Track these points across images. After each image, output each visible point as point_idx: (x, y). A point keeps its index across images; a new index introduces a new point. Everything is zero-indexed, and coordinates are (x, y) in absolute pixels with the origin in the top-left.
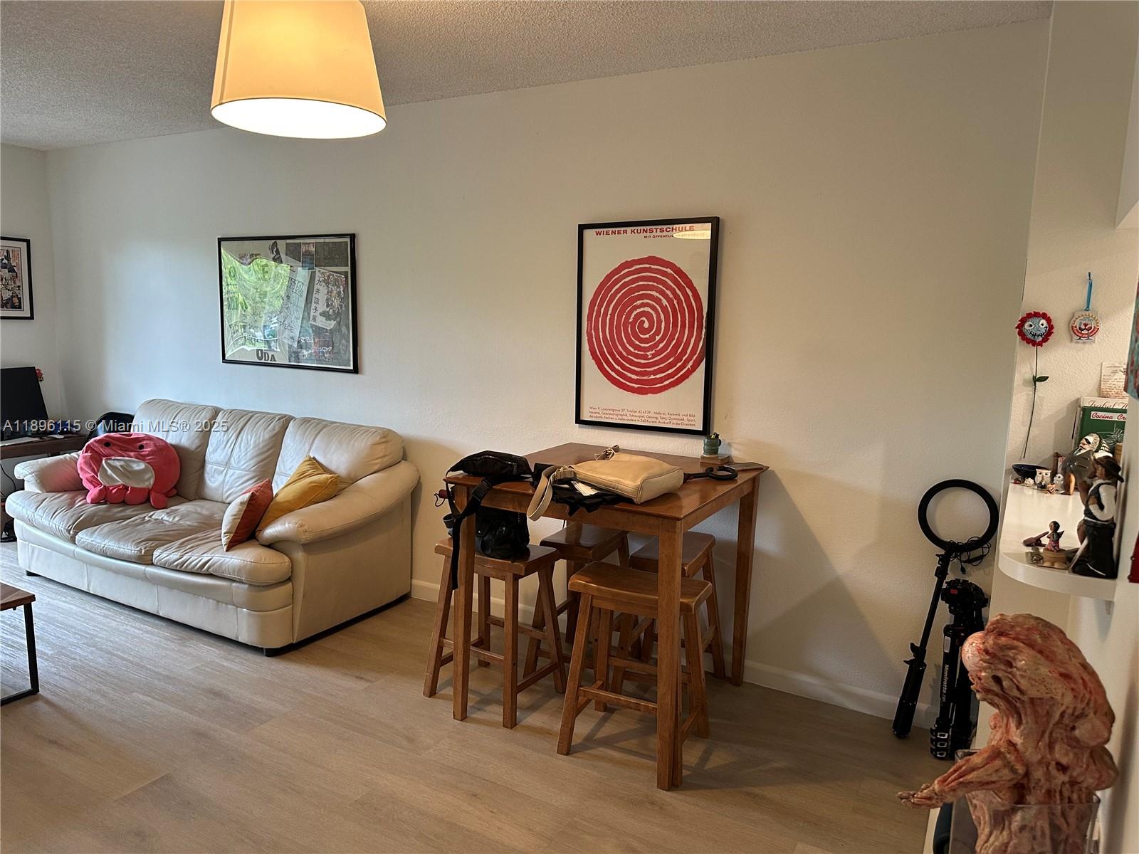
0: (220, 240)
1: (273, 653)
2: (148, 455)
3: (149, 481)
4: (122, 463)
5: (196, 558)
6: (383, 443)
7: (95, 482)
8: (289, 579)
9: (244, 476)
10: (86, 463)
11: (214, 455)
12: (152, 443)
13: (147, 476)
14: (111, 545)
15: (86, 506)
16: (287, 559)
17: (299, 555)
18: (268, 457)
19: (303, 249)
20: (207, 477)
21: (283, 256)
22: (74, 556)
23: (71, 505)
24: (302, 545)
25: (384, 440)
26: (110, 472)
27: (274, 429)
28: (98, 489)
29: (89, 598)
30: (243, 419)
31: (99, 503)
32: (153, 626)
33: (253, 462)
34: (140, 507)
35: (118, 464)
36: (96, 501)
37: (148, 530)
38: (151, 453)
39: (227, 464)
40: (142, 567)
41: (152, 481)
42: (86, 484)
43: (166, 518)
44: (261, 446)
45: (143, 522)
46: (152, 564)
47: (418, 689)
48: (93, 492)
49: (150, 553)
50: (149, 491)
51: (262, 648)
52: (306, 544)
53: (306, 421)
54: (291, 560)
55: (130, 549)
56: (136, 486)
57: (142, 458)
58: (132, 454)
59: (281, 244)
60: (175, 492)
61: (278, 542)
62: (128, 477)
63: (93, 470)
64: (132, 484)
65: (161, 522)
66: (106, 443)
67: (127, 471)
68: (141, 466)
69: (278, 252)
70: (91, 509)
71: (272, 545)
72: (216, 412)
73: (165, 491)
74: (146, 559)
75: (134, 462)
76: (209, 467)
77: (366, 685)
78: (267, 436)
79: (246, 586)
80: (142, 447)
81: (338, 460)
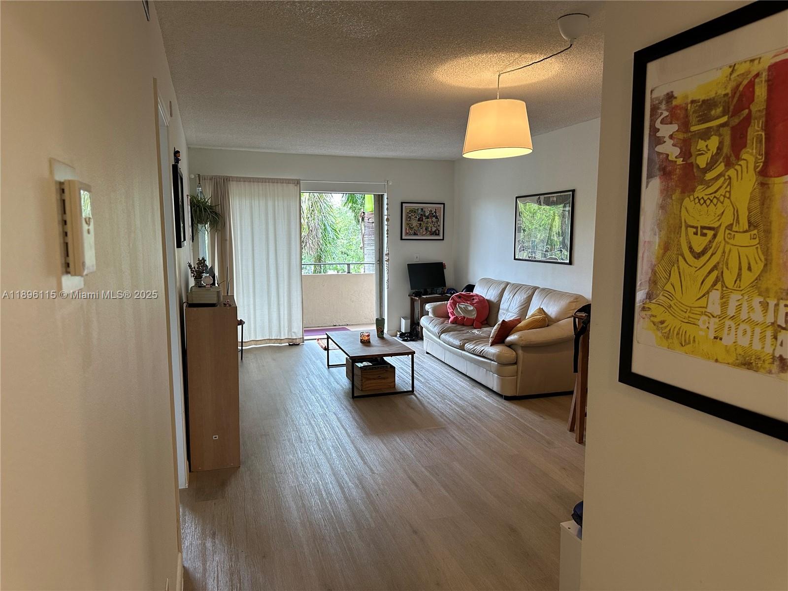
0: (517, 198)
1: (507, 398)
2: (475, 303)
3: (474, 316)
4: (464, 306)
5: (479, 348)
6: (575, 302)
7: (453, 314)
8: (516, 363)
9: (514, 316)
10: (450, 305)
11: (503, 305)
12: (477, 298)
13: (473, 313)
14: (451, 340)
15: (448, 324)
16: (514, 353)
17: (520, 352)
18: (524, 307)
19: (551, 199)
20: (499, 316)
21: (542, 203)
22: (439, 344)
23: (443, 323)
24: (521, 347)
25: (575, 300)
26: (459, 310)
27: (529, 293)
28: (454, 317)
29: (444, 365)
30: (517, 288)
31: (453, 324)
32: (464, 379)
33: (517, 310)
34: (470, 327)
35: (462, 306)
36: (452, 323)
37: (467, 336)
38: (476, 303)
39: (507, 310)
40: (461, 351)
41: (475, 315)
42: (450, 315)
43: (476, 332)
44: (522, 301)
45: (468, 332)
46: (465, 350)
47: (566, 427)
48: (452, 318)
49: (464, 345)
50: (474, 320)
51: (502, 395)
52: (523, 347)
53: (543, 289)
54: (517, 354)
55: (457, 343)
56: (469, 317)
57: (472, 304)
58: (469, 302)
59: (542, 197)
60: (486, 322)
61: (512, 344)
62: (466, 313)
63: (453, 309)
64: (467, 316)
65: (474, 333)
66: (459, 297)
67: (466, 310)
68: (471, 308)
69: (540, 202)
70: (449, 325)
71: (511, 346)
72: (508, 284)
73: (481, 321)
74: (462, 348)
75: (469, 306)
76: (501, 311)
77: (543, 420)
78: (525, 297)
79: (496, 363)
80: (473, 299)
81: (552, 310)
